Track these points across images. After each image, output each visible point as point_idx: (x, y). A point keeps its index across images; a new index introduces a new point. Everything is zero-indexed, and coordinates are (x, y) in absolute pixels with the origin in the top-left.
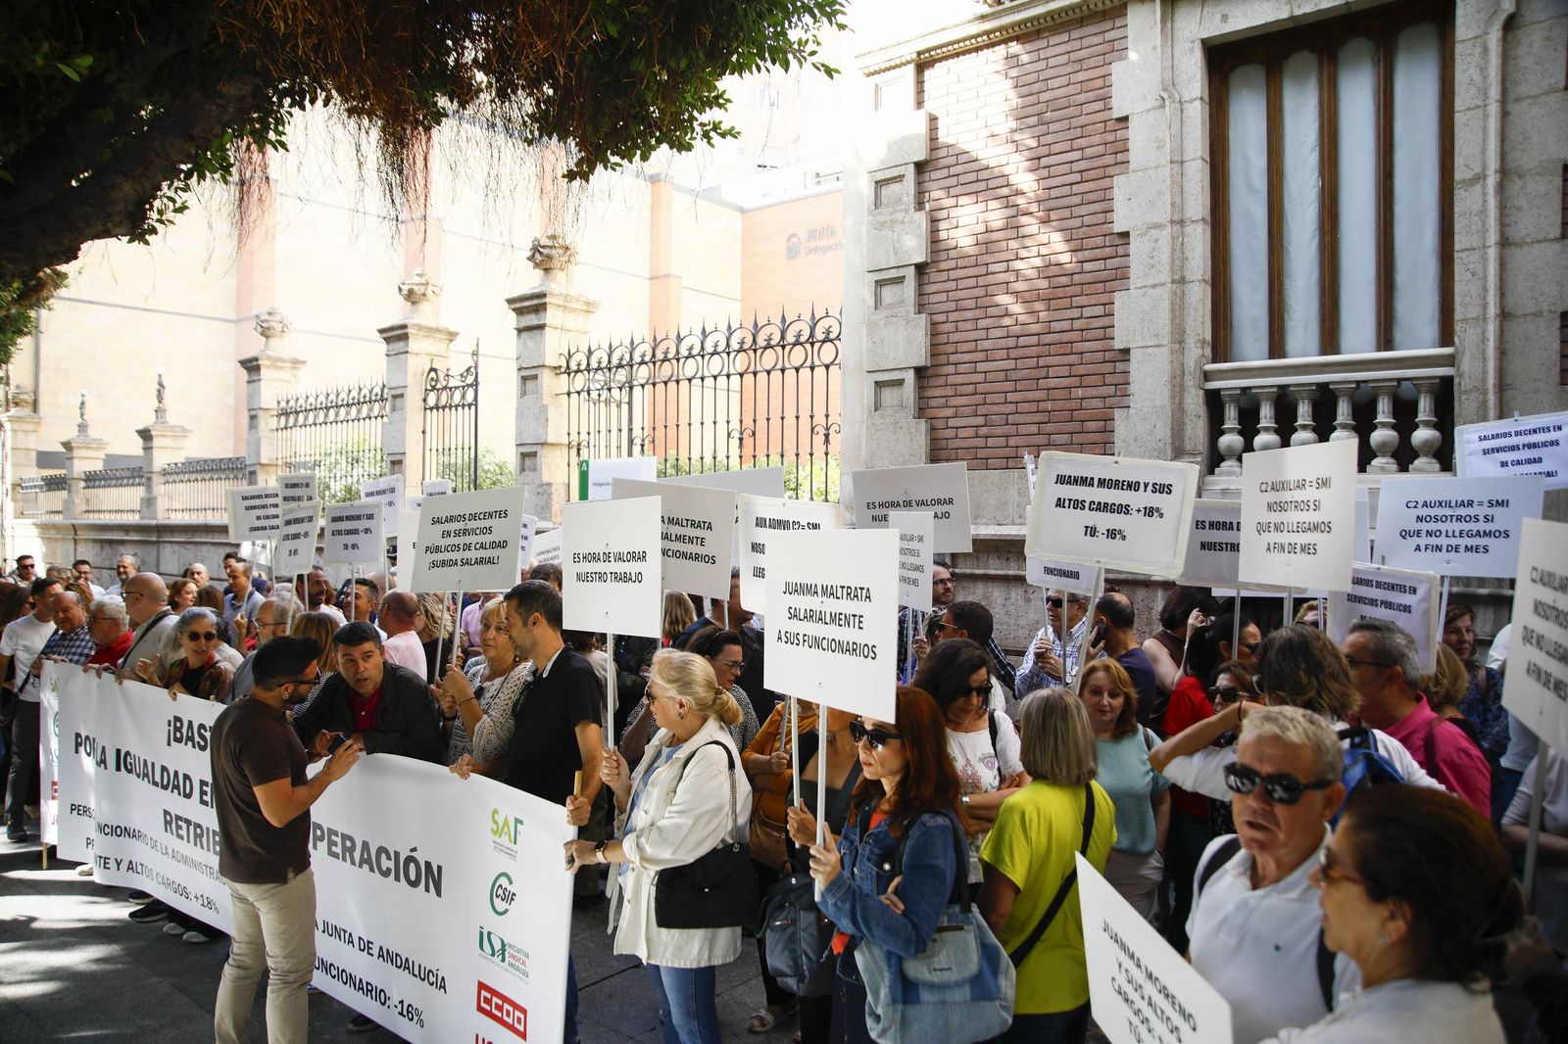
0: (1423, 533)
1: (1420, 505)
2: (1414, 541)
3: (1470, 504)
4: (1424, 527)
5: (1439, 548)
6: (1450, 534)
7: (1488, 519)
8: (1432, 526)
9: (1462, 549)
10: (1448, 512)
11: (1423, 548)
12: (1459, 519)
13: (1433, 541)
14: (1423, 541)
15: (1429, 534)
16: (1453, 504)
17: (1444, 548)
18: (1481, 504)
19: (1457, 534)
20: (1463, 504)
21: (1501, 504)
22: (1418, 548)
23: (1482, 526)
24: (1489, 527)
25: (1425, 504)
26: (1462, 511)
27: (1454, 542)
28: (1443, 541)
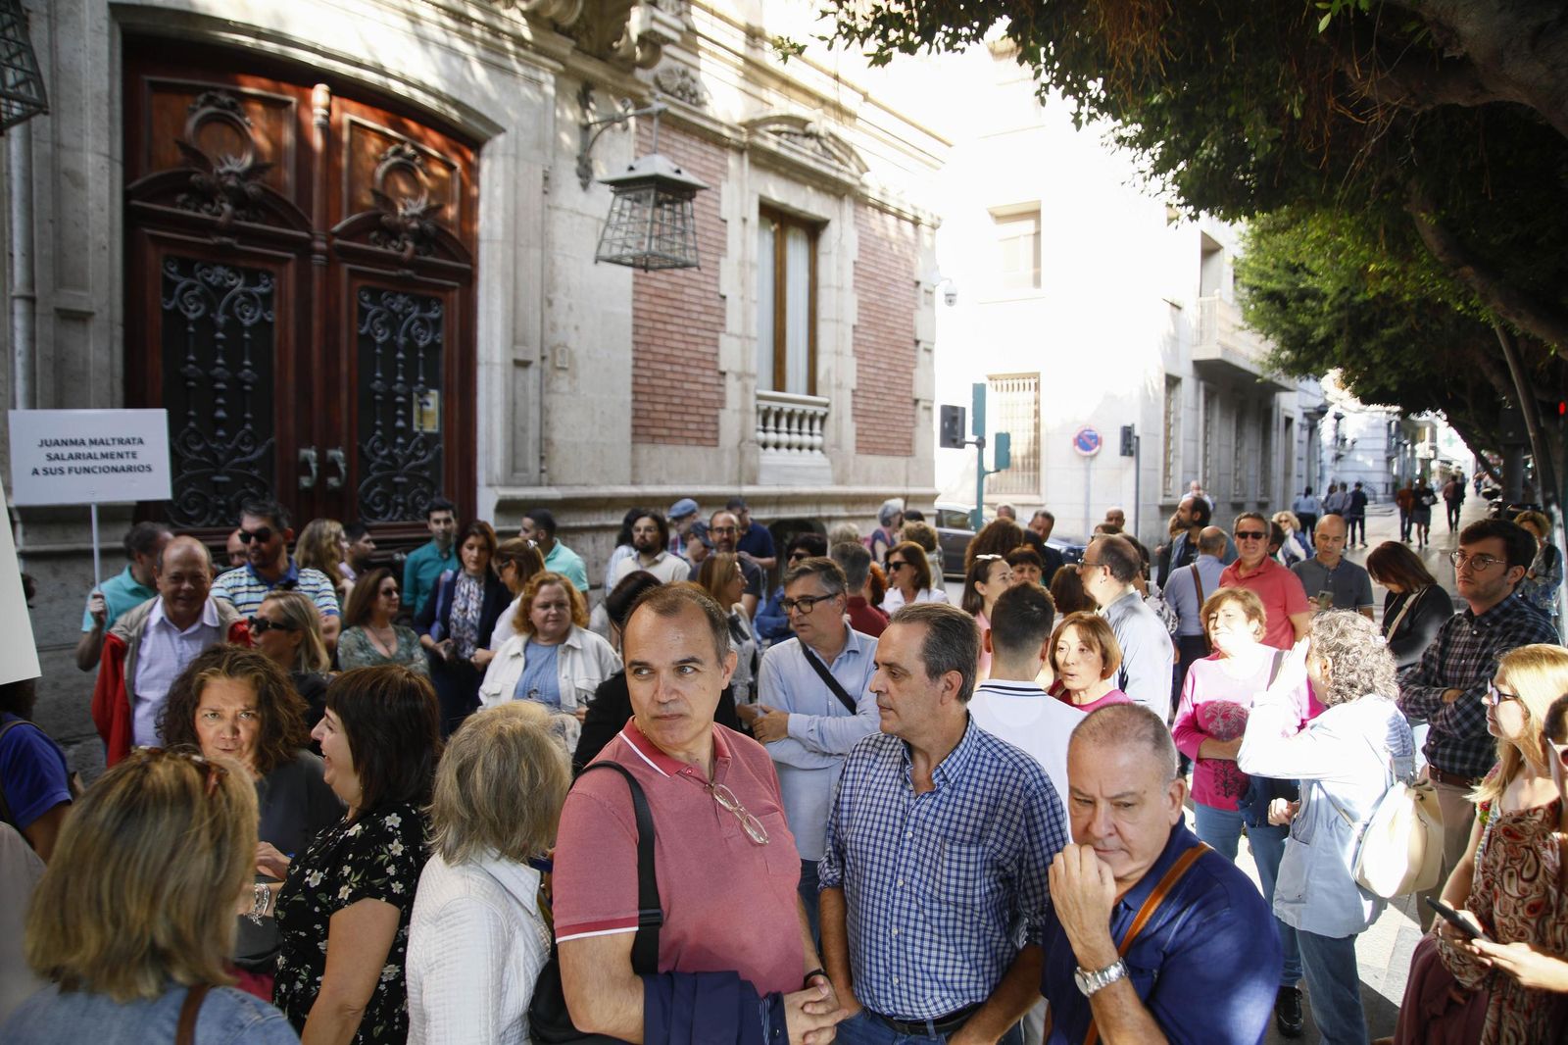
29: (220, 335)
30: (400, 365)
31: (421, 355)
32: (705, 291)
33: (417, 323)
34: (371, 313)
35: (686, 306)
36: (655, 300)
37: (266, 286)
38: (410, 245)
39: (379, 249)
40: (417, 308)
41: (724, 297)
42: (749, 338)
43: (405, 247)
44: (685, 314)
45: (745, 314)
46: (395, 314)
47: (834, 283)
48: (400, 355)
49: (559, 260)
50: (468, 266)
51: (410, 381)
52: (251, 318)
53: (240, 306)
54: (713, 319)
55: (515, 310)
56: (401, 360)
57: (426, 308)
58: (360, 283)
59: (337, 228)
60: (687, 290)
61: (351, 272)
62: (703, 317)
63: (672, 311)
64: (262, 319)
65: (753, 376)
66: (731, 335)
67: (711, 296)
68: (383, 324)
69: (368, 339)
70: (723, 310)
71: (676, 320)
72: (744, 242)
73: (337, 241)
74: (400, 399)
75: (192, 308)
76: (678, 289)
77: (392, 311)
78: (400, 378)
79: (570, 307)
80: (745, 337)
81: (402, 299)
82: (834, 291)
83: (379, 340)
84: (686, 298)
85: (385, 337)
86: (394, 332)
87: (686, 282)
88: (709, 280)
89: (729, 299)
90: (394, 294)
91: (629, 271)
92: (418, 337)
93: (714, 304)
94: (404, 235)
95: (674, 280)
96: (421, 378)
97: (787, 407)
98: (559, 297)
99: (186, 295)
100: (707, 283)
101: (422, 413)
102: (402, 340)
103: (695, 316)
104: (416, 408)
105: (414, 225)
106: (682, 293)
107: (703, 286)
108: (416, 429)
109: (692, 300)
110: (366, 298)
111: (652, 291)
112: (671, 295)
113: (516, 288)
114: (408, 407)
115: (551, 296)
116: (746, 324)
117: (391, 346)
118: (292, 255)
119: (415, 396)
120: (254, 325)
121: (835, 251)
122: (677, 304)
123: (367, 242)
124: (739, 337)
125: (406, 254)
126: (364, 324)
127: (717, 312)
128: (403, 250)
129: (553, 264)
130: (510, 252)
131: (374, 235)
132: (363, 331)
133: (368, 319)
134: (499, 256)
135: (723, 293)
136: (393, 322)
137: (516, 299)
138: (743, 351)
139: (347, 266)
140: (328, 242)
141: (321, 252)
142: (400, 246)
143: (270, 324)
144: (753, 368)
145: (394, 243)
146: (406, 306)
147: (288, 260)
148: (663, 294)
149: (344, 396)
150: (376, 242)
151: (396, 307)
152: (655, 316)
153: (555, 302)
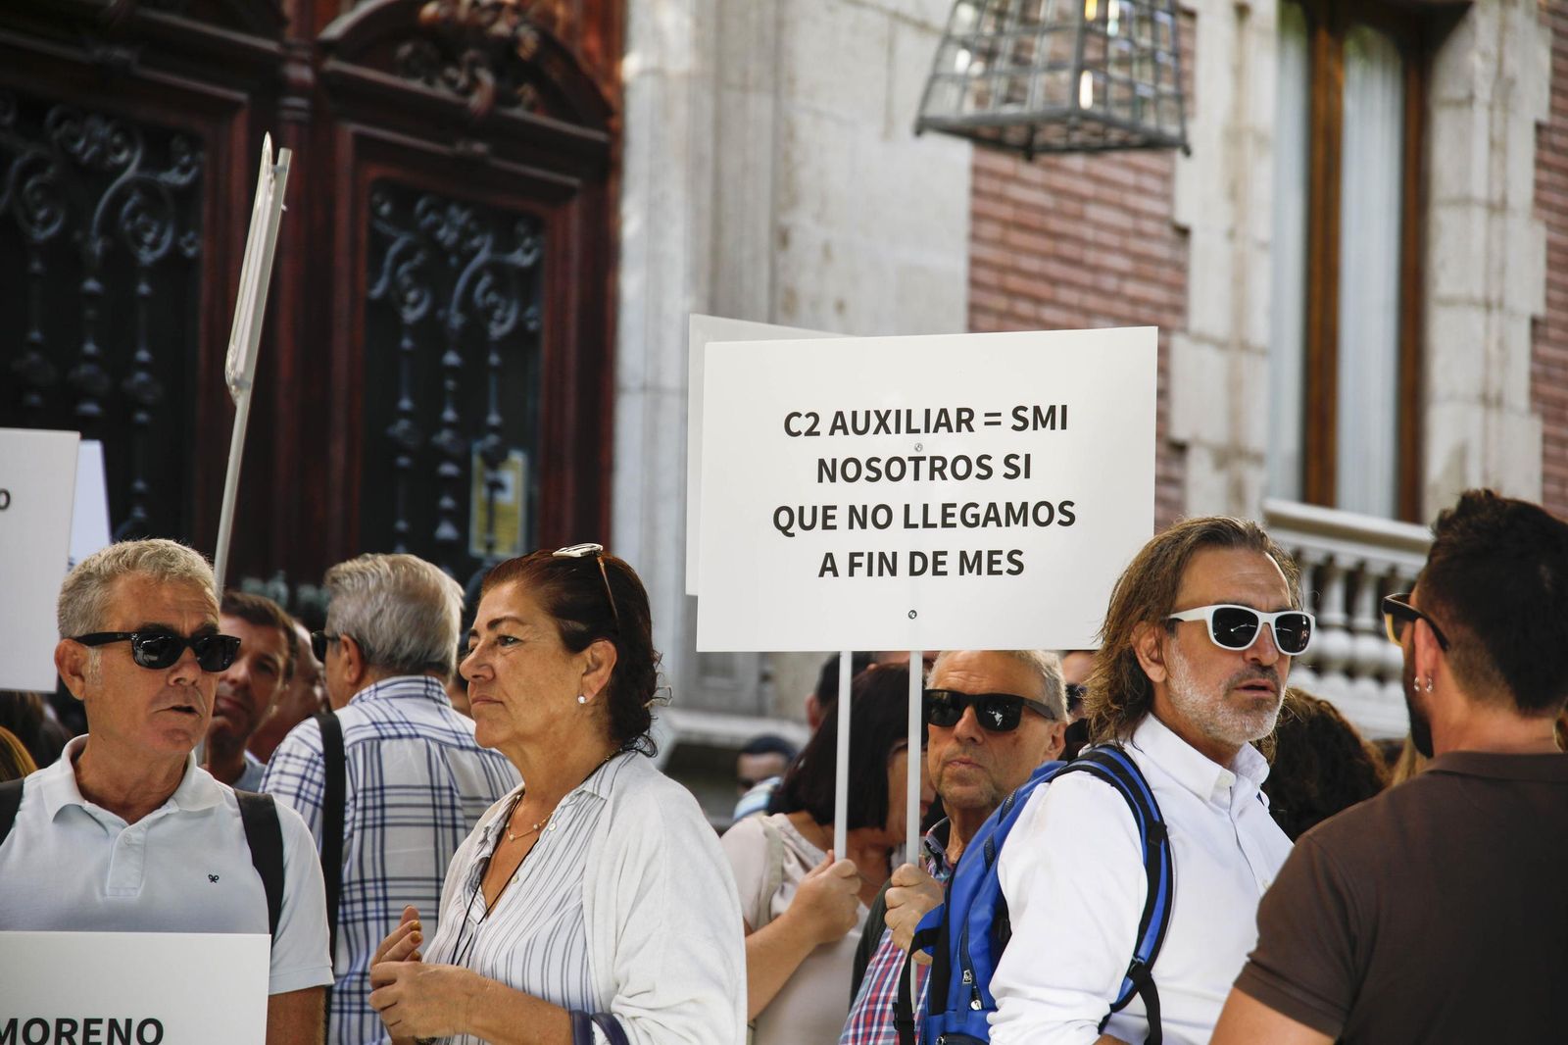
0: (841, 517)
1: (825, 426)
2: (818, 542)
3: (965, 419)
4: (842, 495)
5: (887, 564)
6: (916, 517)
7: (1018, 467)
8: (865, 494)
9: (952, 563)
10: (901, 445)
11: (842, 565)
12: (938, 468)
13: (870, 540)
14: (844, 541)
15: (858, 517)
16: (918, 422)
17: (903, 565)
18: (993, 419)
19: (935, 516)
20: (943, 421)
21: (1050, 417)
22: (829, 566)
23: (1000, 491)
24: (1019, 492)
25: (839, 424)
26: (946, 444)
27: (928, 541)
28: (897, 541)
29: (91, 285)
30: (450, 384)
31: (494, 359)
32: (1136, 213)
33: (485, 281)
34: (394, 249)
35: (1091, 256)
36: (1018, 238)
37: (185, 170)
38: (487, 78)
39: (417, 85)
40: (489, 240)
41: (1183, 232)
42: (1244, 346)
43: (474, 83)
44: (1084, 277)
45: (1239, 281)
46: (439, 251)
47: (1479, 189)
48: (451, 358)
49: (805, 126)
50: (600, 136)
51: (471, 426)
52: (155, 245)
53: (133, 215)
54: (1156, 294)
55: (716, 252)
56: (452, 370)
57: (507, 242)
58: (374, 172)
59: (335, 30)
60: (1094, 212)
61: (360, 140)
62: (1132, 288)
63: (1055, 269)
64: (175, 252)
65: (1258, 459)
66: (1200, 339)
67: (1149, 226)
68: (419, 277)
69: (387, 309)
70: (1182, 268)
71: (1066, 295)
72: (1239, 71)
73: (332, 64)
74: (448, 469)
75: (42, 214)
76: (1071, 206)
77: (435, 246)
78: (449, 415)
79: (827, 251)
80: (1237, 345)
81: (460, 217)
82: (1479, 215)
83: (411, 315)
84: (1088, 233)
85: (421, 311)
86: (440, 301)
87: (1086, 188)
88: (1150, 183)
89: (1198, 239)
90: (440, 206)
91: (961, 153)
92: (488, 312)
93: (1160, 250)
94: (471, 54)
95: (1060, 181)
96: (494, 419)
97: (1347, 554)
98: (805, 225)
99: (30, 184)
100: (1140, 190)
101: (491, 507)
102: (457, 320)
103: (1110, 283)
104: (479, 494)
105: (501, 28)
106: (1080, 218)
107: (1133, 200)
108: (477, 549)
109: (1106, 238)
110: (385, 209)
111: (1006, 212)
112: (1055, 224)
113: (717, 196)
114: (461, 488)
115: (785, 220)
116: (1239, 313)
117: (431, 331)
118: (241, 96)
119: (477, 462)
120: (159, 263)
121: (1484, 93)
122: (1068, 249)
123: (390, 67)
124: (1221, 345)
125: (477, 101)
126: (375, 273)
127: (1167, 273)
128: (467, 92)
129: (791, 135)
130: (708, 102)
131: (405, 50)
132: (378, 291)
133: (388, 263)
134: (681, 111)
135: (1183, 217)
136: (438, 270)
137: (717, 229)
138: (1235, 387)
139: (352, 128)
140: (315, 64)
141: (300, 89)
142: (463, 80)
143: (191, 264)
144: (1257, 437)
145: (451, 72)
146: (466, 234)
147: (234, 106)
148: (1034, 219)
149: (338, 452)
150: (408, 69)
151: (447, 235)
152: (1014, 282)
153: (796, 237)
